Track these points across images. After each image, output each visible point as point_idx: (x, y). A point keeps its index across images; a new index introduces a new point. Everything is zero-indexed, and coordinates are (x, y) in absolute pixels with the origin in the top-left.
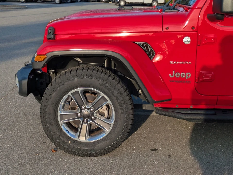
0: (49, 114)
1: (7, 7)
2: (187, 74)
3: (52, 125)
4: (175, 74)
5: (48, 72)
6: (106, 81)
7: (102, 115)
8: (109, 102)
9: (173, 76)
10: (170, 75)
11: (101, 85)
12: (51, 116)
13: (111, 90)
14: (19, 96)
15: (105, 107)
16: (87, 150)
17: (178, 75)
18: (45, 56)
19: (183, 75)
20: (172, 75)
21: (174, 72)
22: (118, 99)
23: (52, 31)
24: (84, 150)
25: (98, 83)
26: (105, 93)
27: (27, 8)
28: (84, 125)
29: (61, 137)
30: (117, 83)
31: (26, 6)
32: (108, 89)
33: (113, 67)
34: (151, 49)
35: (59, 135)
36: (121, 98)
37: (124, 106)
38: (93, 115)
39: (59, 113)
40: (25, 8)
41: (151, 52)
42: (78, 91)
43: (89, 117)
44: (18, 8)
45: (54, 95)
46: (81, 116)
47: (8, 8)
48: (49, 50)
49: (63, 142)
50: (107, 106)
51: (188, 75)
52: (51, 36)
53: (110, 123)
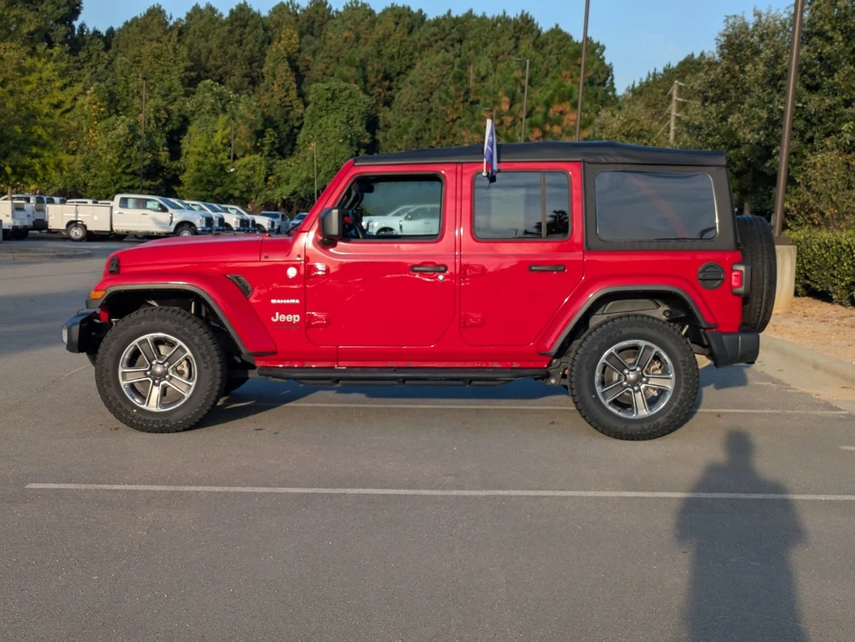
0: (107, 371)
1: (31, 254)
2: (295, 316)
3: (110, 386)
4: (279, 317)
5: (110, 321)
6: (183, 324)
7: (181, 373)
8: (189, 353)
9: (276, 320)
10: (273, 319)
11: (177, 329)
12: (110, 374)
13: (190, 336)
14: (67, 351)
15: (185, 363)
16: (158, 421)
17: (283, 318)
18: (103, 292)
19: (289, 318)
20: (275, 318)
21: (277, 314)
22: (199, 348)
23: (115, 262)
24: (154, 421)
25: (173, 326)
26: (182, 341)
27: (89, 256)
28: (154, 387)
29: (123, 404)
30: (198, 327)
31: (88, 251)
32: (185, 334)
33: (204, 314)
34: (248, 284)
35: (119, 401)
36: (204, 348)
37: (208, 358)
38: (167, 373)
39: (121, 370)
40: (84, 255)
41: (247, 288)
42: (146, 340)
43: (163, 376)
44: (62, 256)
45: (113, 344)
46: (151, 374)
47: (36, 254)
48: (109, 284)
49: (126, 411)
50: (187, 359)
51: (297, 318)
52: (114, 269)
53: (190, 384)
